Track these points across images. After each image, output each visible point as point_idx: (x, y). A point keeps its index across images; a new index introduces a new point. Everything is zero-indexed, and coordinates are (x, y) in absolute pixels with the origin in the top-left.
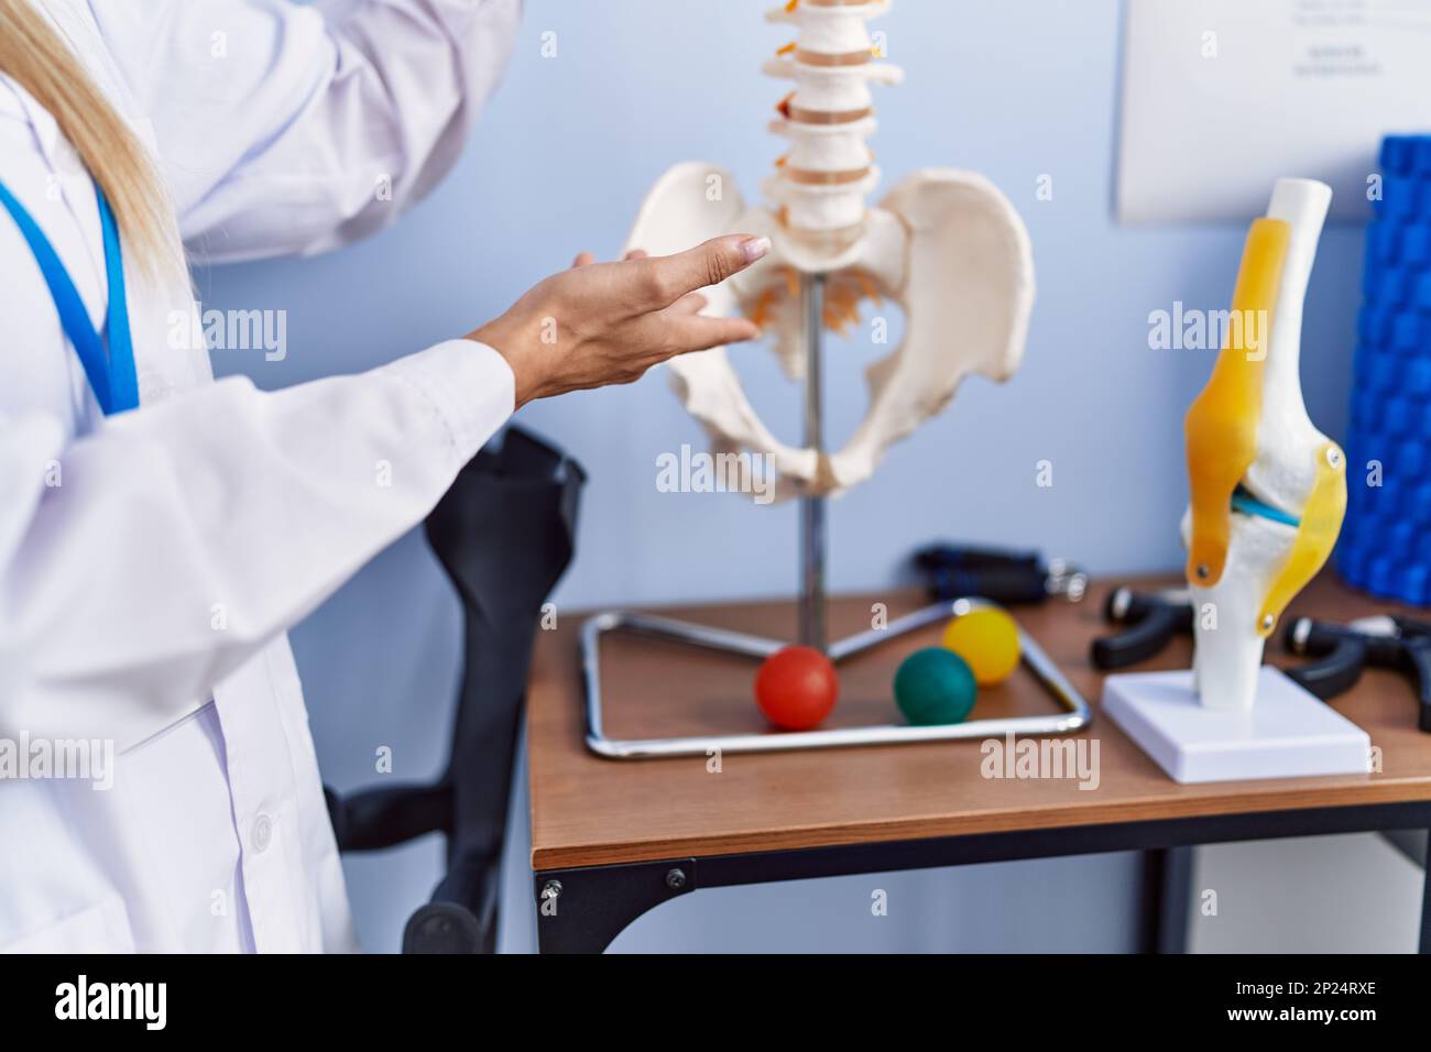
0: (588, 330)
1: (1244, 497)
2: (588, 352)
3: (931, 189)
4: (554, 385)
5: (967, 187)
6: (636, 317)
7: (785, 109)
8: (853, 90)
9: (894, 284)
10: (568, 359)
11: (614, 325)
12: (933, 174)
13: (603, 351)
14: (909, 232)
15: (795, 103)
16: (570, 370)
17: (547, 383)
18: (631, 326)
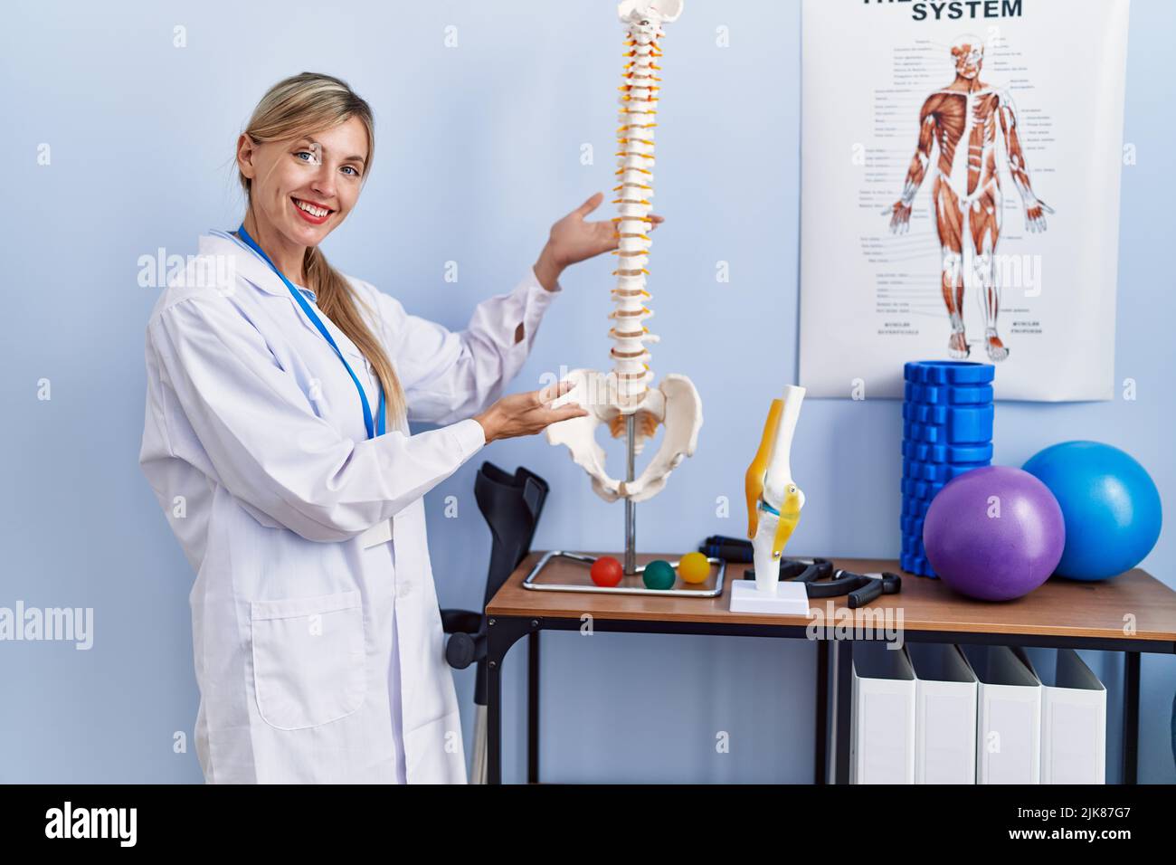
0: (511, 416)
1: (765, 505)
2: (512, 423)
3: (672, 381)
4: (503, 435)
5: (680, 381)
6: (529, 410)
7: (613, 351)
8: (635, 345)
9: (662, 418)
10: (505, 425)
11: (520, 414)
12: (672, 376)
13: (518, 422)
14: (666, 398)
15: (616, 350)
16: (506, 429)
17: (499, 433)
18: (527, 414)
